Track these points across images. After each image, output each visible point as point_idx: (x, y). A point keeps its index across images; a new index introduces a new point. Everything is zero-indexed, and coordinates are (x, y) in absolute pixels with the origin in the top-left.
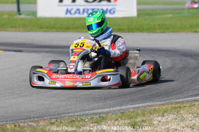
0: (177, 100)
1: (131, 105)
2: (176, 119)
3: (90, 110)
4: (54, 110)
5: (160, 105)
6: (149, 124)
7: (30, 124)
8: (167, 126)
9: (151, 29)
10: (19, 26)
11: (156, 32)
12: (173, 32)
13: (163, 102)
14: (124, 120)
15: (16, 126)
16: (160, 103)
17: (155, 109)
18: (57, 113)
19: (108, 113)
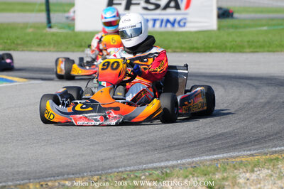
0: (274, 149)
1: (207, 155)
2: (272, 175)
3: (148, 163)
4: (97, 164)
5: (249, 155)
6: (232, 183)
7: (62, 182)
8: (259, 186)
9: (238, 48)
10: (50, 43)
11: (244, 52)
12: (269, 51)
13: (252, 152)
14: (197, 177)
15: (42, 185)
16: (249, 153)
17: (242, 161)
18: (101, 168)
19: (173, 167)
